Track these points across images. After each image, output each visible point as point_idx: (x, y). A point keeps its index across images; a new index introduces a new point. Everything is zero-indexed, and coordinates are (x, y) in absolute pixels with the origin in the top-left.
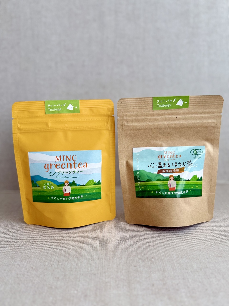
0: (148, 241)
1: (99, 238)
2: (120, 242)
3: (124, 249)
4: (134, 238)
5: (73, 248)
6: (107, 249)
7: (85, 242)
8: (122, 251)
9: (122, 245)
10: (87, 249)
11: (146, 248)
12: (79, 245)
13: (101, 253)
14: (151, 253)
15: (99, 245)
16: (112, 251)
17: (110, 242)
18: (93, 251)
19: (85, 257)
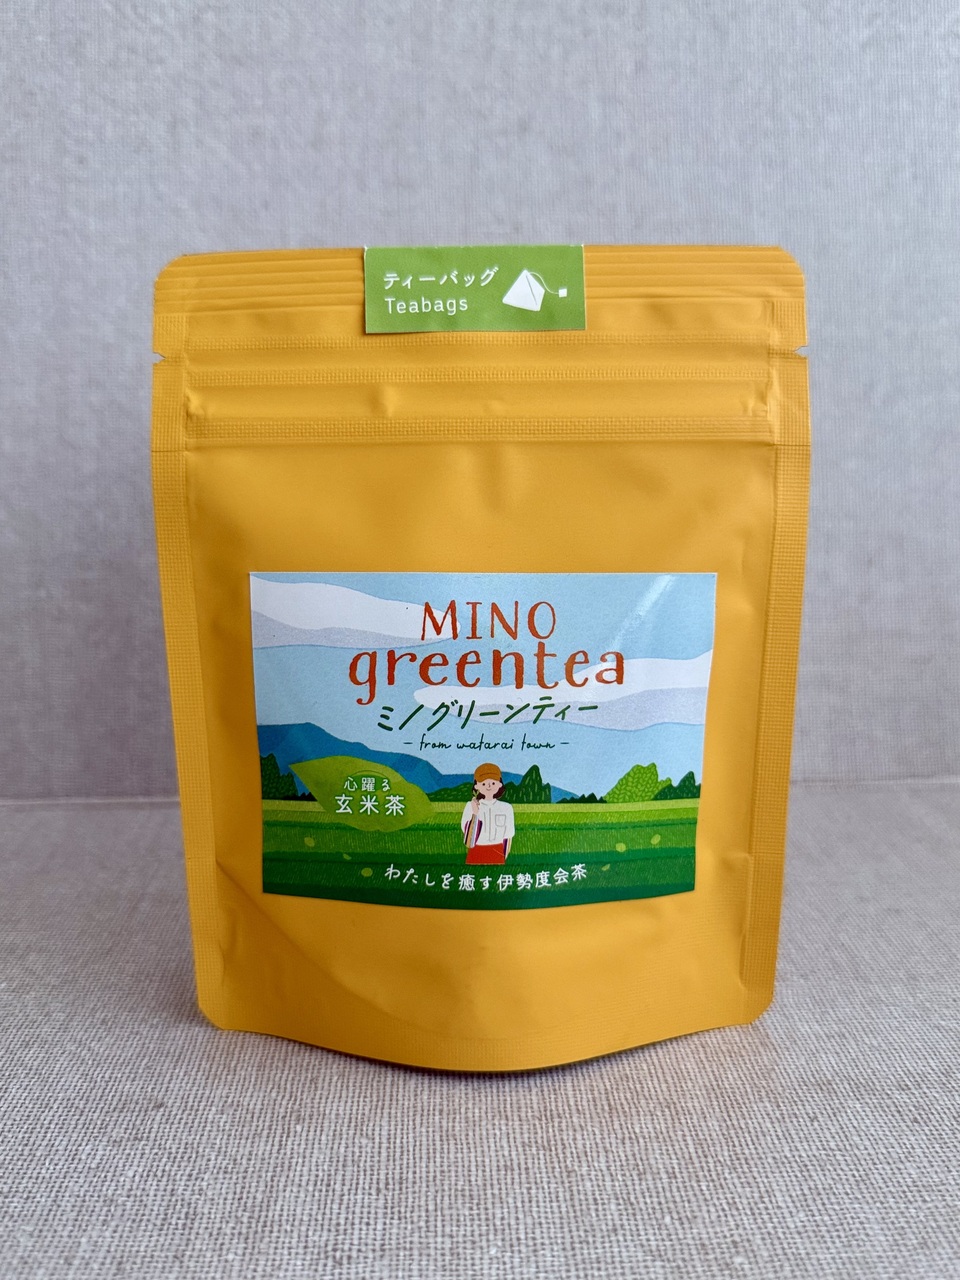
0: (695, 1121)
1: (387, 1103)
2: (518, 1131)
3: (545, 1180)
4: (605, 1103)
5: (225, 1163)
6: (435, 1177)
7: (299, 1128)
8: (533, 1191)
9: (534, 1149)
10: (313, 1178)
11: (685, 1175)
12: (262, 1144)
13: (396, 1210)
14: (723, 1210)
15: (384, 1145)
16: (467, 1193)
17: (457, 1129)
18: (346, 1188)
19: (295, 1235)
